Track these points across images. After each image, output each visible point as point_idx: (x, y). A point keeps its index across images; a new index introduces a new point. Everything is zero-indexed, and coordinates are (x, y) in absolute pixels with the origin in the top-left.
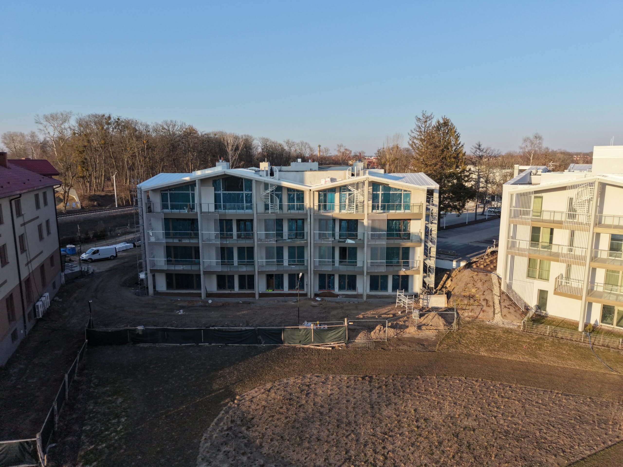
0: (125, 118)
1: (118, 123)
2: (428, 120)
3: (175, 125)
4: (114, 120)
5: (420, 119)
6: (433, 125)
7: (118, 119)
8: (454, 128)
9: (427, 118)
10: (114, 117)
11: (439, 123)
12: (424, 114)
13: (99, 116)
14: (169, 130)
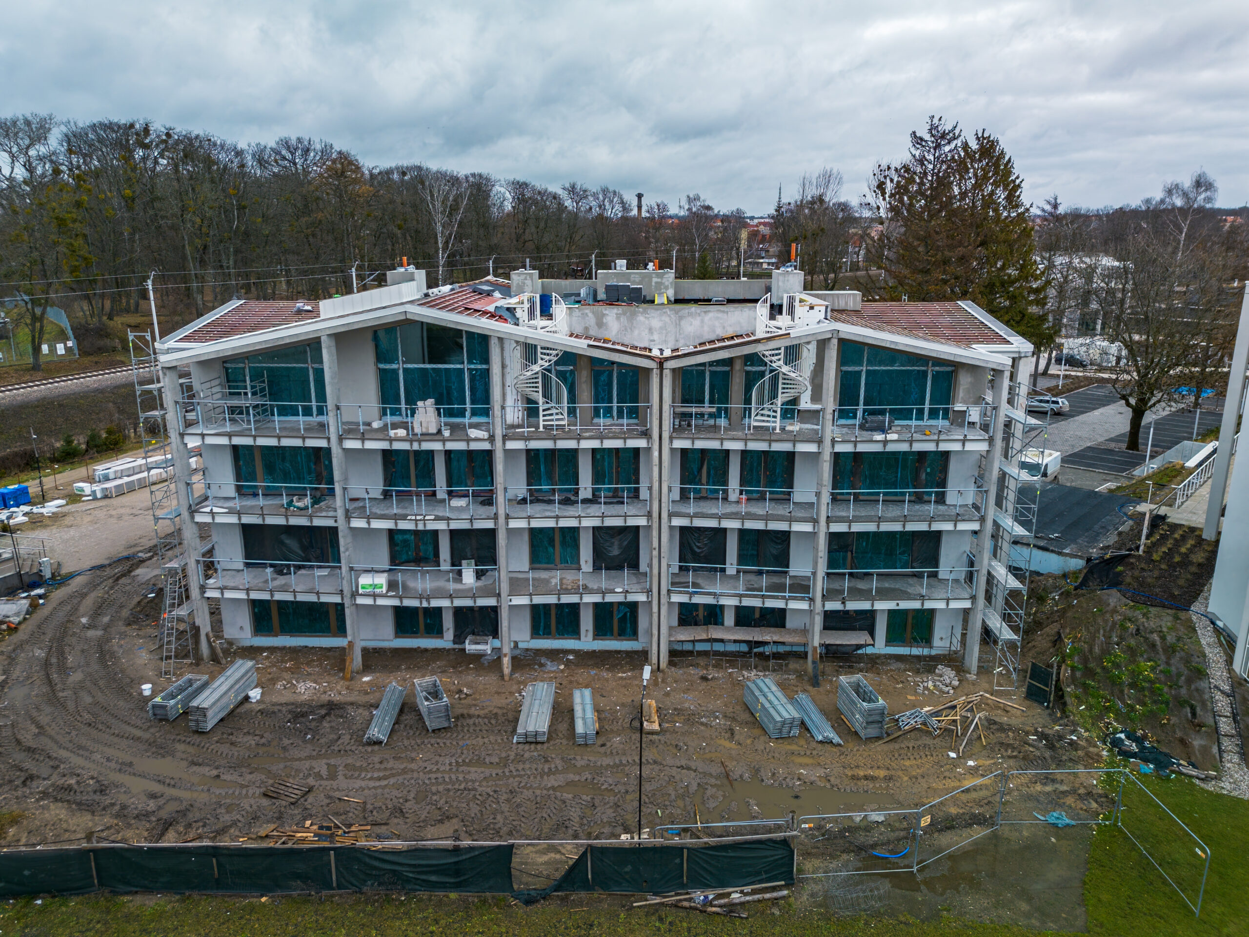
0: (184, 133)
1: (167, 142)
2: (944, 141)
3: (308, 149)
4: (158, 136)
5: (921, 139)
7: (168, 135)
9: (942, 136)
10: (158, 129)
12: (933, 128)
14: (294, 163)
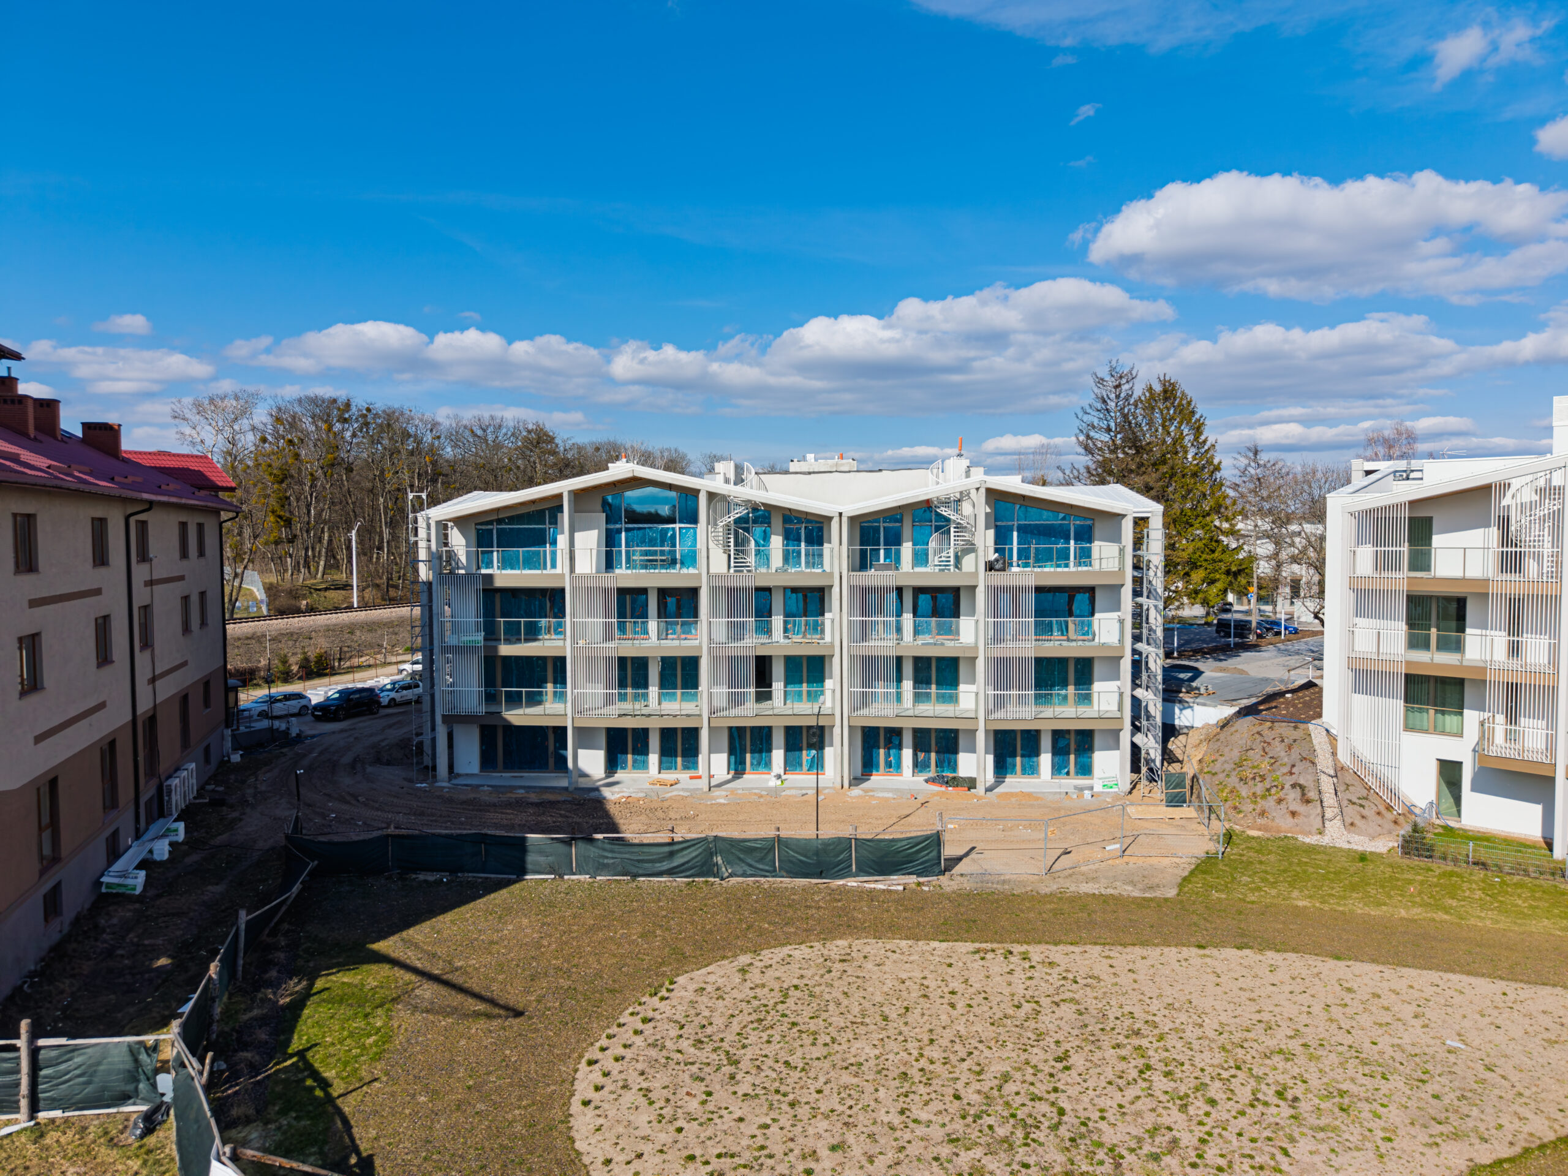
0: (383, 408)
1: (366, 417)
2: (1124, 381)
3: (500, 426)
4: (359, 410)
5: (1102, 379)
6: (1135, 396)
7: (368, 410)
8: (1189, 403)
9: (1121, 377)
10: (359, 402)
11: (1151, 393)
12: (1112, 369)
13: (323, 402)
14: (486, 441)
